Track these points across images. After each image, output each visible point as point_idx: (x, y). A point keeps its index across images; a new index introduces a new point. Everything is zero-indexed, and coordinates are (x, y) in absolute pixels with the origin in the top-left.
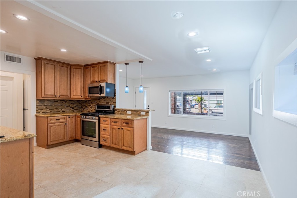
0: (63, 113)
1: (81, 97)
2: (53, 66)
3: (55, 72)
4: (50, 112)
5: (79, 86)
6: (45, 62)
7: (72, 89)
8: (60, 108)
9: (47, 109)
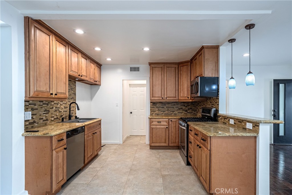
0: (174, 116)
1: (188, 99)
2: (160, 69)
3: (162, 74)
4: (162, 114)
5: (186, 85)
6: (153, 66)
7: (179, 90)
8: (172, 110)
9: (159, 111)
